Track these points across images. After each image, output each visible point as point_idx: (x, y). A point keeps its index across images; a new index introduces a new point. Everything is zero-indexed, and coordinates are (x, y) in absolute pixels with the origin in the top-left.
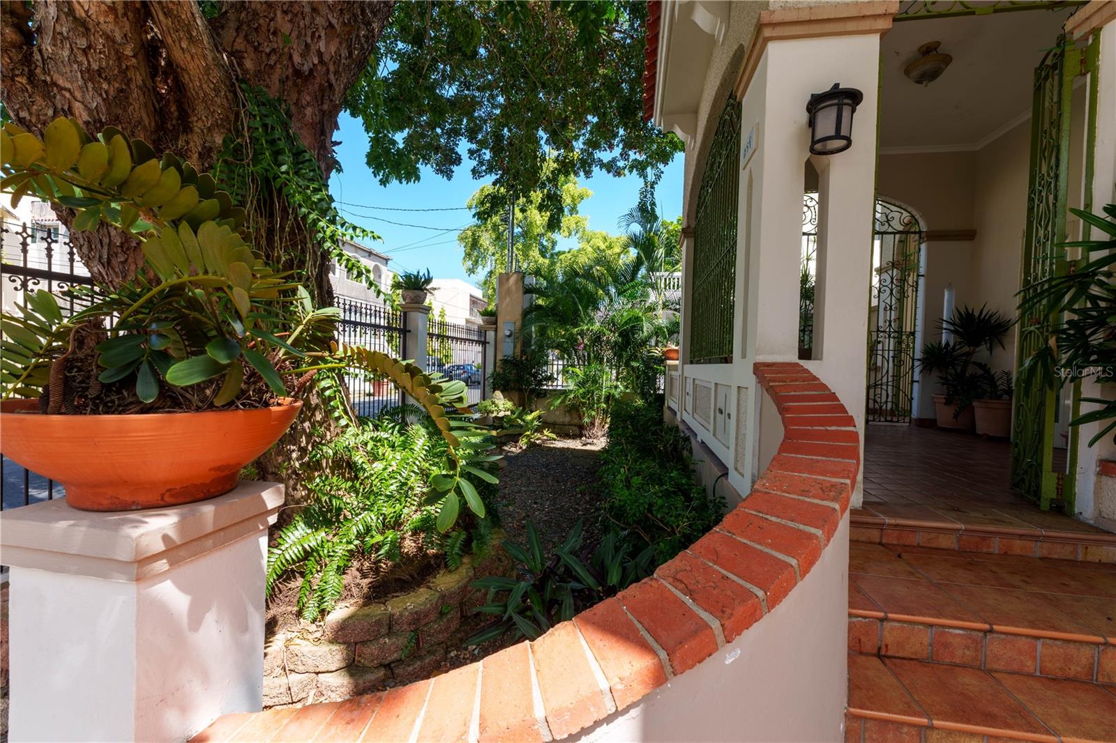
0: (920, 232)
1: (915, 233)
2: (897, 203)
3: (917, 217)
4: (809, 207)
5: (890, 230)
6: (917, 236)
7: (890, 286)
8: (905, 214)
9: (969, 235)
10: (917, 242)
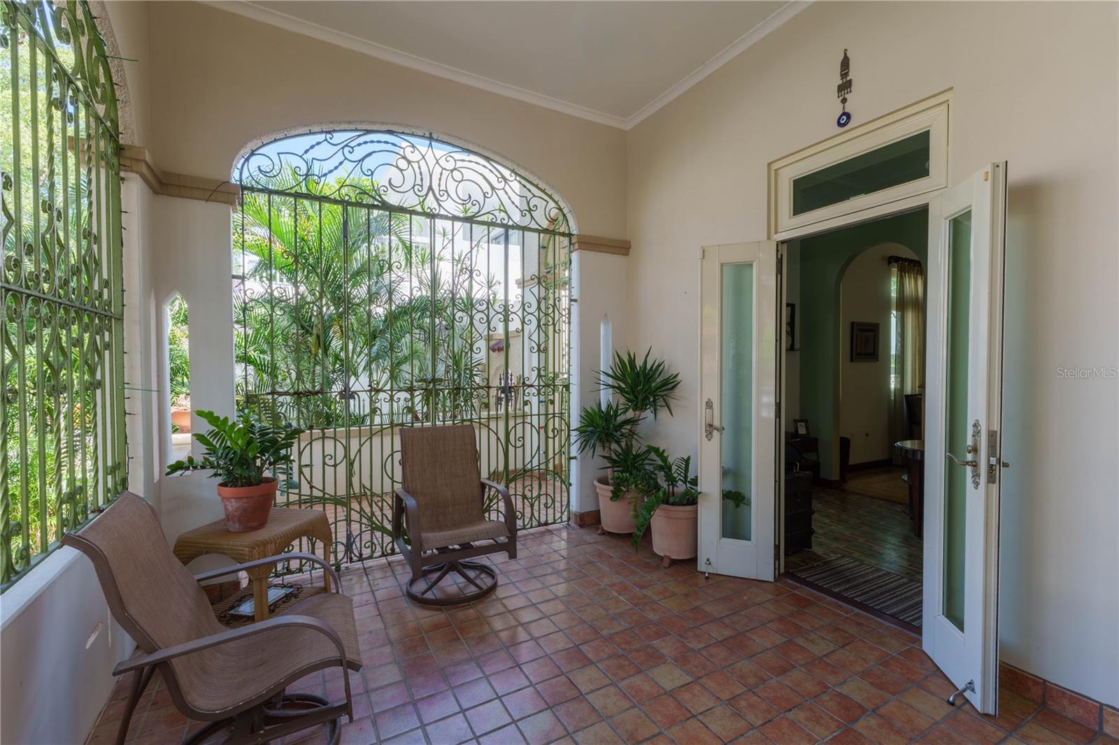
0: (570, 235)
1: (563, 234)
2: (542, 186)
3: (566, 211)
4: (409, 162)
5: (533, 225)
6: (566, 241)
7: (536, 314)
8: (551, 204)
9: (622, 247)
10: (567, 250)
